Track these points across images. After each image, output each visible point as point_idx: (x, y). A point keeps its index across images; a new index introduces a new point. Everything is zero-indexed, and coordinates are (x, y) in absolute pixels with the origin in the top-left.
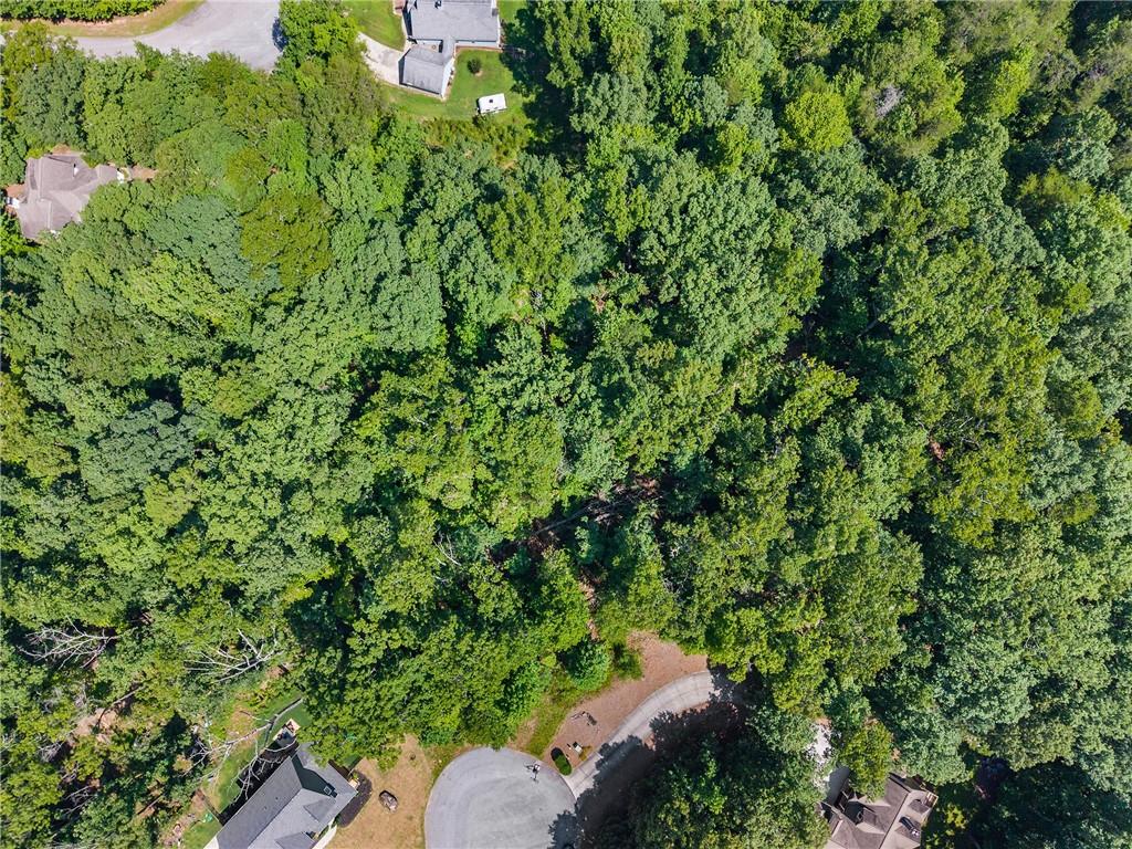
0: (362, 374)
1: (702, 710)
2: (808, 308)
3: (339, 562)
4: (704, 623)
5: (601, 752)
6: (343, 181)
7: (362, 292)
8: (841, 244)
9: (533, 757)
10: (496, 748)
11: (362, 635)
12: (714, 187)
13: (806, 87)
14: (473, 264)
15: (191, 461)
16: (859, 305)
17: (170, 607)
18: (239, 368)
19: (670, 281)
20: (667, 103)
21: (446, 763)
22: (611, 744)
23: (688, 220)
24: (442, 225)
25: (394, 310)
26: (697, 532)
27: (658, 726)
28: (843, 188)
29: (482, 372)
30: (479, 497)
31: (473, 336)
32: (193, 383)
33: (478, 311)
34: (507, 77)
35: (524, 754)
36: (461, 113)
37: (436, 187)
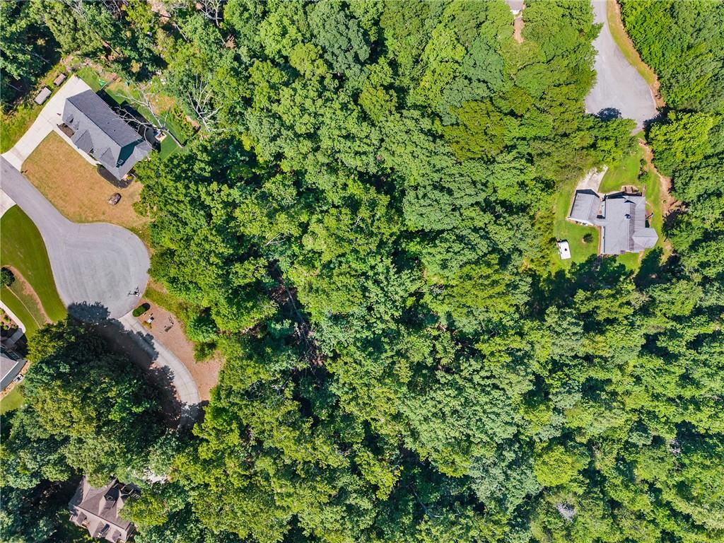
0: (388, 175)
1: (176, 398)
2: (433, 463)
3: (267, 166)
4: (230, 407)
5: (148, 335)
6: (513, 165)
7: (441, 179)
8: (474, 487)
9: (144, 292)
10: (149, 271)
11: (219, 191)
12: (510, 405)
13: (575, 458)
14: (459, 252)
15: (331, 71)
16: (435, 497)
17: (236, 64)
18: (391, 101)
19: (450, 378)
20: (565, 369)
21: (140, 236)
22: (153, 341)
23: (489, 389)
24: (484, 230)
25: (429, 201)
26: (288, 403)
27: (165, 371)
28: (510, 486)
29: (390, 260)
30: (310, 255)
31: (413, 249)
32: (381, 71)
33: (430, 254)
34: (582, 259)
35: (146, 286)
36: (558, 230)
37: (509, 224)
